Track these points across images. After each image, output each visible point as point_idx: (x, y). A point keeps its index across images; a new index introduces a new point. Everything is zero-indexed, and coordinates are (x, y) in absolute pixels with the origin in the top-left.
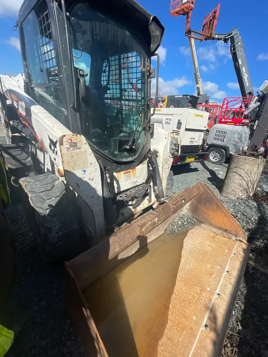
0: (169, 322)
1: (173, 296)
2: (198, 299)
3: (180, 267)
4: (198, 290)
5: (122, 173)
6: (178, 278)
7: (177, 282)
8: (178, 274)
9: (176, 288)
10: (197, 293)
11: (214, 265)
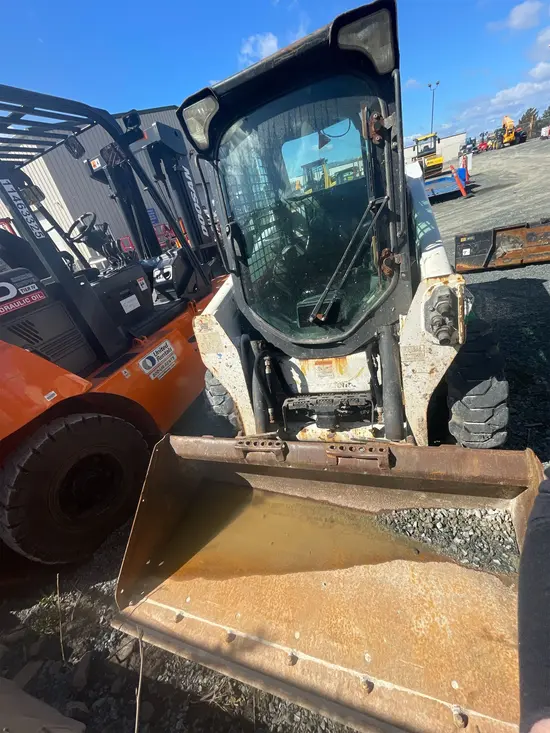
0: (224, 582)
1: (259, 577)
2: (269, 618)
3: (317, 572)
4: (285, 614)
5: (312, 362)
6: (294, 576)
7: (285, 576)
8: (302, 574)
9: (275, 577)
10: (280, 613)
11: (370, 645)
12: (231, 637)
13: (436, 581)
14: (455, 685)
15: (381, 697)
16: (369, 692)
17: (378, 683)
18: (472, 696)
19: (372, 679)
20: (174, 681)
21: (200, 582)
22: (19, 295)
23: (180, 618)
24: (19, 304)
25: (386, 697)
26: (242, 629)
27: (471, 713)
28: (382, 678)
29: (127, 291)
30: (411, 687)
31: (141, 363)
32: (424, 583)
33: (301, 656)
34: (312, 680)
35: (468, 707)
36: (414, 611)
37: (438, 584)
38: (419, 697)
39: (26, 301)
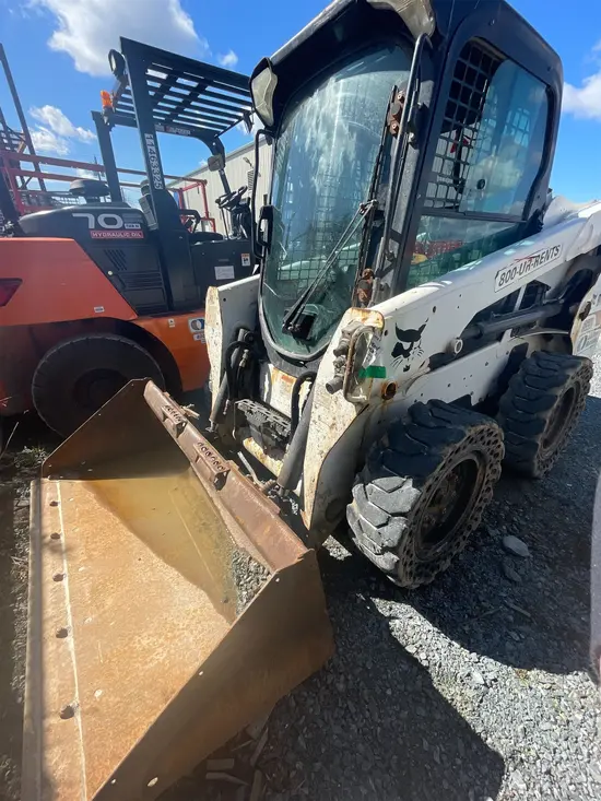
0: (99, 507)
1: (117, 521)
2: (86, 546)
3: (148, 549)
4: (95, 553)
5: (280, 374)
6: (134, 538)
7: (130, 534)
8: (139, 542)
9: (124, 529)
10: (94, 550)
11: (100, 616)
12: (56, 536)
13: (203, 630)
14: (98, 694)
15: (58, 647)
16: (58, 636)
17: (70, 639)
18: (95, 710)
19: (70, 634)
20: (20, 537)
21: (91, 496)
22: (123, 228)
23: (54, 504)
24: (120, 235)
25: (60, 650)
26: (66, 538)
27: (78, 718)
28: (75, 639)
29: (227, 260)
30: (78, 662)
31: (190, 321)
32: (194, 622)
33: (65, 582)
34: (49, 598)
35: (83, 713)
36: (156, 629)
37: (200, 633)
38: (72, 673)
39: (127, 235)
